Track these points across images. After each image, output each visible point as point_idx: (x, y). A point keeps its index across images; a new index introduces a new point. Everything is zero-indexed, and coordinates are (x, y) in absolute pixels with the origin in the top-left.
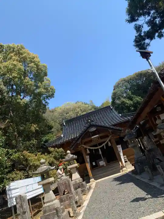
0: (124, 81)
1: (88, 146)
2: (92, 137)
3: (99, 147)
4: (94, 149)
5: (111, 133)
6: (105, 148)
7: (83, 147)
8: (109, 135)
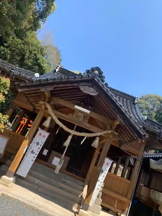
0: (157, 99)
1: (55, 115)
2: (77, 107)
3: (73, 132)
4: (62, 128)
5: (114, 127)
6: (82, 142)
7: (46, 108)
8: (108, 126)
